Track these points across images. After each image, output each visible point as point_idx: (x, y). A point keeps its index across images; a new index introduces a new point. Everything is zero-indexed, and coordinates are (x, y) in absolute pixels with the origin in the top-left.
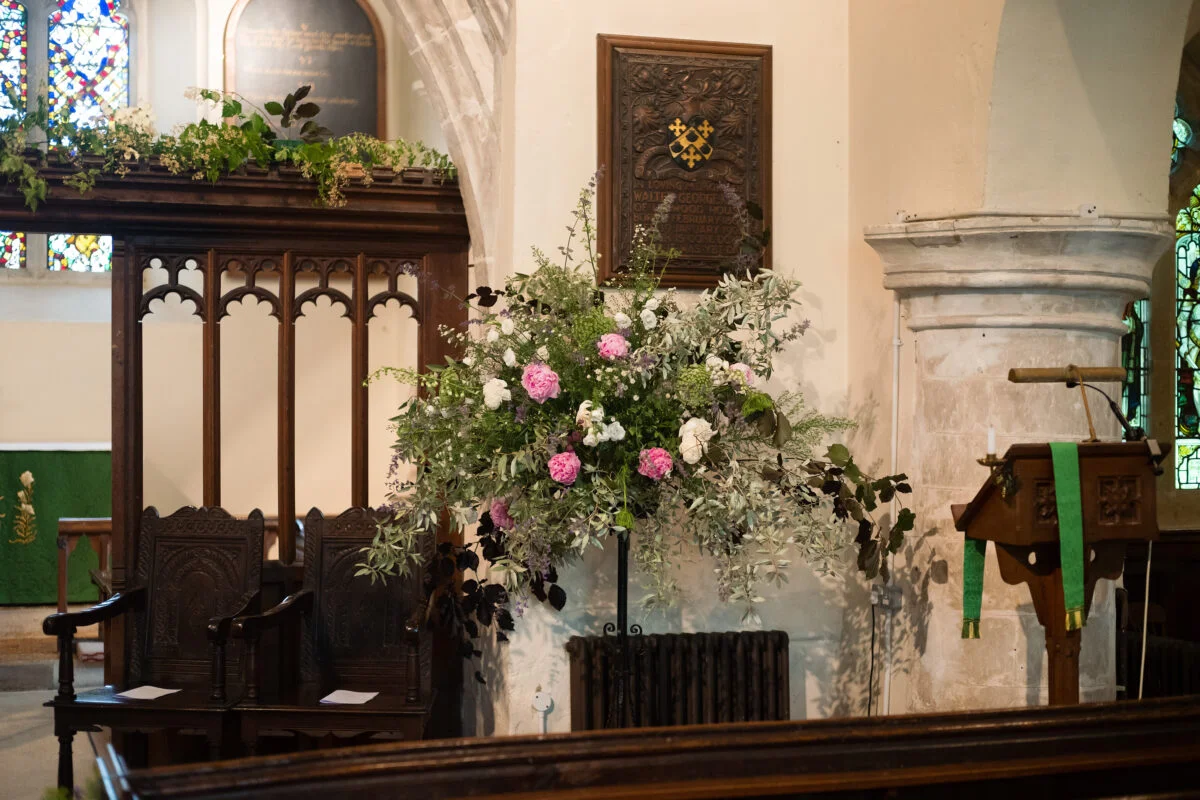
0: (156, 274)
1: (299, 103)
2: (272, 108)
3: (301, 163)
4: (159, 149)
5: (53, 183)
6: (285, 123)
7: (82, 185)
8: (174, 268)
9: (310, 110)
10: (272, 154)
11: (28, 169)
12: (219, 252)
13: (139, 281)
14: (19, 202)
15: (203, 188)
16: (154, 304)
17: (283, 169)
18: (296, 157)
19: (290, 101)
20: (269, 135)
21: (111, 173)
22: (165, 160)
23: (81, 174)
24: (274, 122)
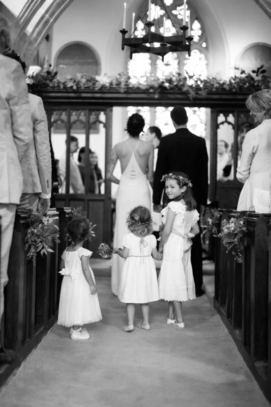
0: (221, 118)
1: (261, 70)
2: (254, 72)
3: (261, 86)
4: (224, 84)
5: (197, 93)
6: (257, 75)
7: (203, 94)
8: (226, 116)
9: (264, 72)
10: (253, 84)
11: (190, 90)
12: (238, 112)
13: (216, 120)
14: (188, 99)
15: (235, 94)
16: (221, 126)
17: (256, 88)
18: (260, 84)
19: (259, 69)
20: (252, 79)
21: (211, 91)
22: (225, 86)
23: (203, 91)
24: (254, 75)
